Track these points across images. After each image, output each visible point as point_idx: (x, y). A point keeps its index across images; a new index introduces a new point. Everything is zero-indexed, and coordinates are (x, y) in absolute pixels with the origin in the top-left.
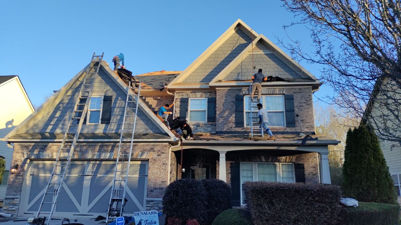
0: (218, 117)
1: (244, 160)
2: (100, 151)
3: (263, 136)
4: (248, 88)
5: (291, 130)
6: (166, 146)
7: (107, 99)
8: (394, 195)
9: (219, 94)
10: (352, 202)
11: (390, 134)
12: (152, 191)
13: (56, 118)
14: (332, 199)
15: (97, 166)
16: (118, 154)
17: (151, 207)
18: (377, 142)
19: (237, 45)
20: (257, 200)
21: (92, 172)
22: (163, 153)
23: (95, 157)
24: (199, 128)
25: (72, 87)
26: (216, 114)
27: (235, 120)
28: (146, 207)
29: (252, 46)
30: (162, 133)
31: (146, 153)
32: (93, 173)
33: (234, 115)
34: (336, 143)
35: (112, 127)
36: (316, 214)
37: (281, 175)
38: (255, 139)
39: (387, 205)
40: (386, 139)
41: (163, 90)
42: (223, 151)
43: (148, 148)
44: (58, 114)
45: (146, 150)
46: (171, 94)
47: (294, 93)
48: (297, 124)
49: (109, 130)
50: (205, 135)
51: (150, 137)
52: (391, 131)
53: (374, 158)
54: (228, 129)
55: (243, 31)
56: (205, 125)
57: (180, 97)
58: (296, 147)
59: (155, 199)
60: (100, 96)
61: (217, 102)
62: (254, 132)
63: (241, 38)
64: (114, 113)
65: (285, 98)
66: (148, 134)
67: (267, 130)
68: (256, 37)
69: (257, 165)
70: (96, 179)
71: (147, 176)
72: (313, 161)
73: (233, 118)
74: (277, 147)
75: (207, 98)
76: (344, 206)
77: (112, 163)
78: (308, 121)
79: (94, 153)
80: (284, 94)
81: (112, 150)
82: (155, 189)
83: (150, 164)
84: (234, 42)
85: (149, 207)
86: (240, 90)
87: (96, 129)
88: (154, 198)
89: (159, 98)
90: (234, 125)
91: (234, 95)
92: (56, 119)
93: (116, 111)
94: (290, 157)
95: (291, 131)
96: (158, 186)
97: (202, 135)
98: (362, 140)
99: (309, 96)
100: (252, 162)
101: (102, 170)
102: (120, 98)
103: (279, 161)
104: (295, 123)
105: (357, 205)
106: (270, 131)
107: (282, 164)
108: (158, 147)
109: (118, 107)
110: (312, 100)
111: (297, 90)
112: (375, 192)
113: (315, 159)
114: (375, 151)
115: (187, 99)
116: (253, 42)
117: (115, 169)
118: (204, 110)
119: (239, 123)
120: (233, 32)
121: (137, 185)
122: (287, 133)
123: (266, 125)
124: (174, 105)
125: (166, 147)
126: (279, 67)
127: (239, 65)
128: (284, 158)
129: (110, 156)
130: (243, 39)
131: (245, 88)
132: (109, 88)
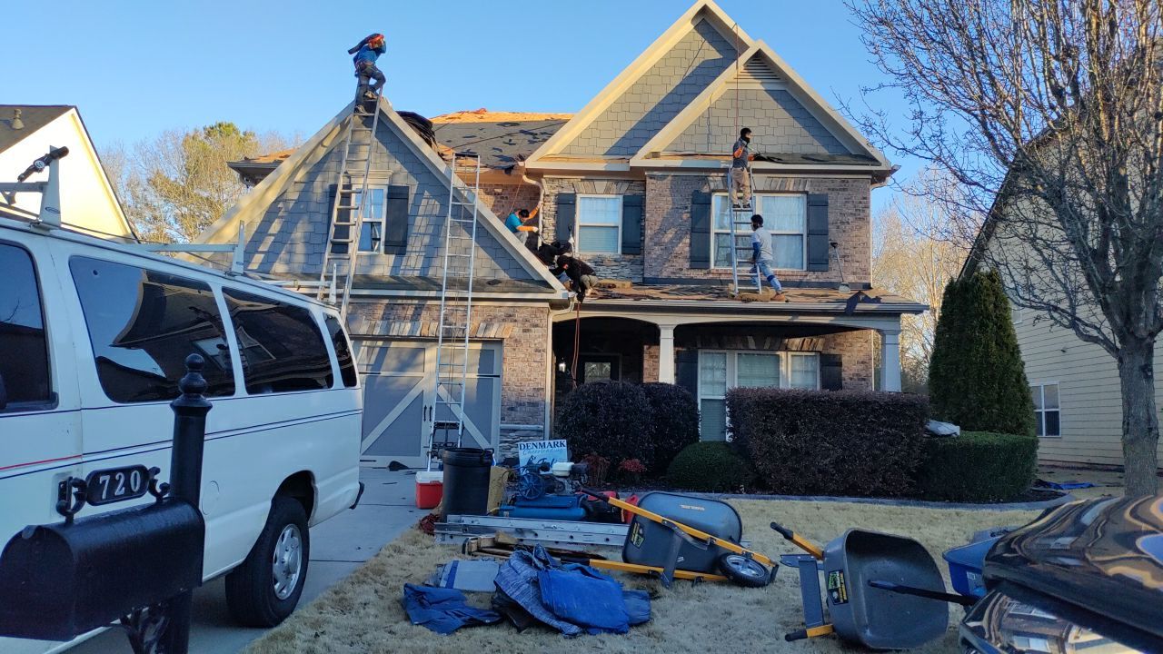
0: (650, 244)
1: (707, 345)
2: (385, 317)
3: (761, 291)
4: (722, 174)
5: (817, 277)
6: (541, 310)
7: (396, 196)
8: (1029, 419)
9: (653, 187)
10: (947, 428)
11: (1035, 296)
12: (512, 409)
13: (270, 235)
14: (912, 419)
15: (379, 352)
16: (430, 325)
17: (513, 443)
18: (1006, 309)
19: (697, 63)
20: (764, 421)
21: (368, 365)
22: (537, 326)
23: (377, 332)
24: (601, 268)
25: (307, 162)
26: (643, 234)
27: (691, 251)
28: (501, 442)
29: (735, 71)
30: (532, 281)
31: (496, 325)
32: (370, 368)
33: (688, 241)
34: (917, 310)
35: (412, 263)
36: (879, 448)
37: (790, 380)
38: (744, 298)
39: (1014, 436)
40: (1027, 306)
41: (513, 172)
42: (667, 325)
43: (501, 313)
44: (275, 227)
45: (495, 317)
46: (533, 182)
47: (829, 189)
48: (832, 264)
49: (405, 270)
50: (621, 286)
51: (506, 289)
52: (1037, 292)
53: (996, 344)
54: (674, 273)
55: (713, 25)
56: (615, 261)
57: (555, 191)
58: (832, 318)
59: (521, 426)
60: (378, 187)
61: (648, 207)
62: (740, 282)
63: (706, 44)
64: (415, 230)
65: (808, 202)
66: (499, 282)
67: (770, 278)
68: (747, 47)
69: (736, 355)
70: (378, 380)
71: (499, 376)
72: (862, 348)
73: (684, 247)
74: (790, 317)
75: (621, 197)
76: (934, 435)
77: (413, 345)
78: (857, 257)
79: (373, 322)
80: (806, 193)
81: (415, 318)
82: (521, 404)
83: (507, 350)
84: (690, 55)
85: (506, 442)
86: (705, 180)
87: (372, 265)
88: (518, 424)
89: (499, 191)
90: (687, 265)
91: (690, 190)
92: (273, 238)
93: (420, 224)
94: (812, 340)
95: (817, 280)
96: (526, 400)
97: (614, 286)
98: (976, 305)
99: (865, 198)
100: (725, 351)
101: (391, 361)
102: (426, 193)
103: (787, 349)
104: (827, 261)
105: (959, 434)
106: (776, 281)
107: (792, 356)
108: (524, 311)
109: (423, 216)
110: (868, 207)
111: (837, 185)
112: (992, 412)
113: (866, 345)
114: (1000, 327)
115: (574, 196)
116: (739, 59)
117: (420, 358)
118: (613, 225)
119: (699, 259)
120: (691, 27)
121: (475, 394)
122: (810, 285)
123: (769, 266)
124: (541, 211)
125: (542, 312)
126: (797, 124)
127: (702, 116)
128: (798, 341)
129: (412, 330)
130: (711, 48)
131: (716, 174)
132: (398, 166)
